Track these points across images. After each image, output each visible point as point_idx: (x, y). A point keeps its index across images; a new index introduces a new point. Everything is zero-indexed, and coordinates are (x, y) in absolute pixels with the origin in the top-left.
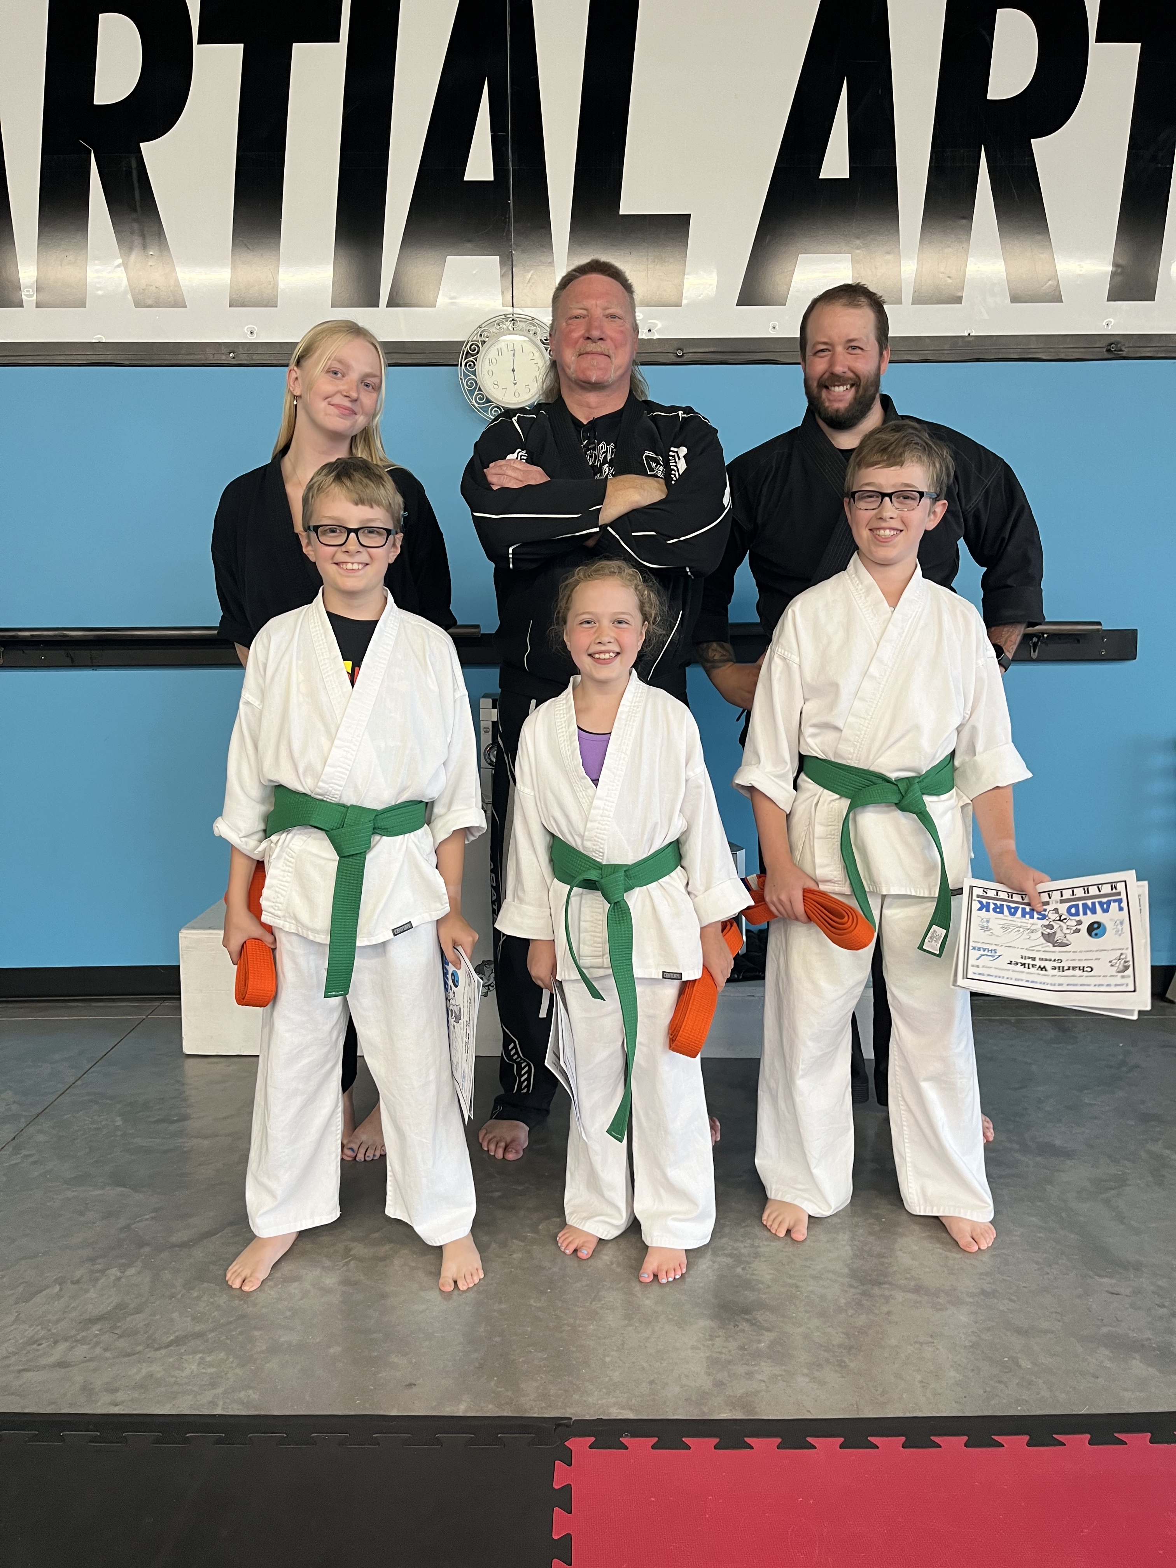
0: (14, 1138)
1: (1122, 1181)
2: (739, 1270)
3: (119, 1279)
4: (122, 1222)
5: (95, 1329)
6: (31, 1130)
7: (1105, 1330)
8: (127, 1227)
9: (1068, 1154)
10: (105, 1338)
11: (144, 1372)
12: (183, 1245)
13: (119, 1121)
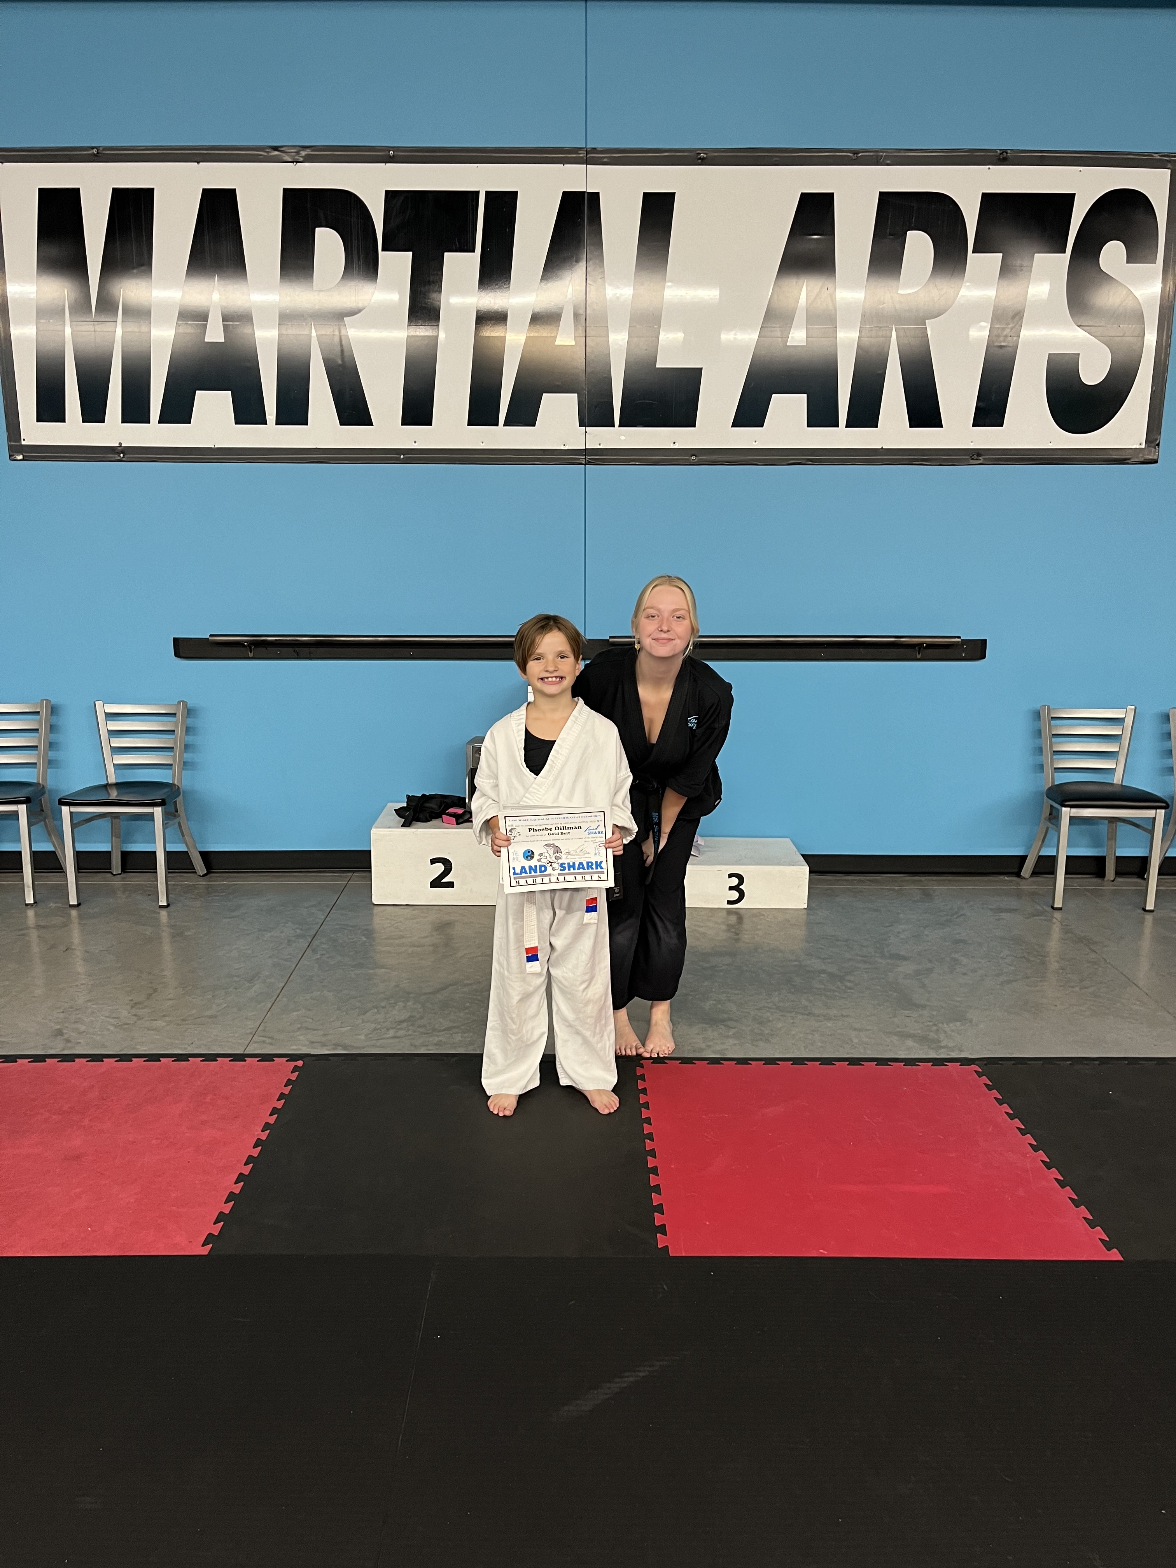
0: (309, 946)
1: (930, 971)
2: (720, 1006)
6: (316, 942)
7: (898, 1029)
9: (905, 958)
10: (412, 1028)
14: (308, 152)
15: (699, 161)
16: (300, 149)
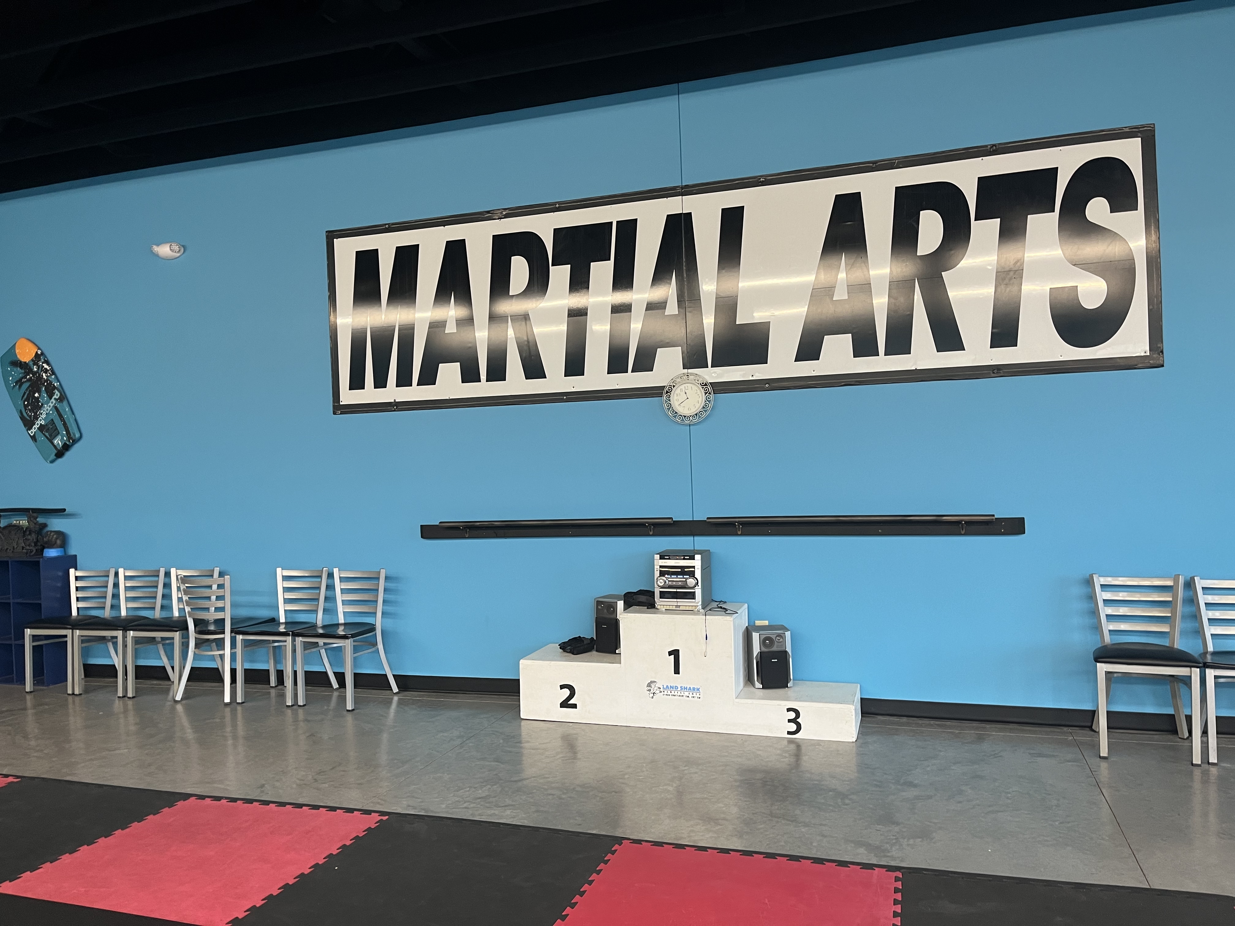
0: (461, 744)
1: (930, 797)
3: (490, 788)
4: (495, 773)
5: (479, 800)
6: (468, 742)
7: (861, 839)
8: (496, 774)
9: (915, 786)
10: (482, 803)
11: (492, 812)
12: (515, 781)
13: (501, 741)
14: (507, 212)
15: (760, 184)
16: (503, 210)
